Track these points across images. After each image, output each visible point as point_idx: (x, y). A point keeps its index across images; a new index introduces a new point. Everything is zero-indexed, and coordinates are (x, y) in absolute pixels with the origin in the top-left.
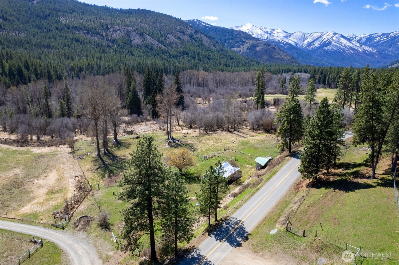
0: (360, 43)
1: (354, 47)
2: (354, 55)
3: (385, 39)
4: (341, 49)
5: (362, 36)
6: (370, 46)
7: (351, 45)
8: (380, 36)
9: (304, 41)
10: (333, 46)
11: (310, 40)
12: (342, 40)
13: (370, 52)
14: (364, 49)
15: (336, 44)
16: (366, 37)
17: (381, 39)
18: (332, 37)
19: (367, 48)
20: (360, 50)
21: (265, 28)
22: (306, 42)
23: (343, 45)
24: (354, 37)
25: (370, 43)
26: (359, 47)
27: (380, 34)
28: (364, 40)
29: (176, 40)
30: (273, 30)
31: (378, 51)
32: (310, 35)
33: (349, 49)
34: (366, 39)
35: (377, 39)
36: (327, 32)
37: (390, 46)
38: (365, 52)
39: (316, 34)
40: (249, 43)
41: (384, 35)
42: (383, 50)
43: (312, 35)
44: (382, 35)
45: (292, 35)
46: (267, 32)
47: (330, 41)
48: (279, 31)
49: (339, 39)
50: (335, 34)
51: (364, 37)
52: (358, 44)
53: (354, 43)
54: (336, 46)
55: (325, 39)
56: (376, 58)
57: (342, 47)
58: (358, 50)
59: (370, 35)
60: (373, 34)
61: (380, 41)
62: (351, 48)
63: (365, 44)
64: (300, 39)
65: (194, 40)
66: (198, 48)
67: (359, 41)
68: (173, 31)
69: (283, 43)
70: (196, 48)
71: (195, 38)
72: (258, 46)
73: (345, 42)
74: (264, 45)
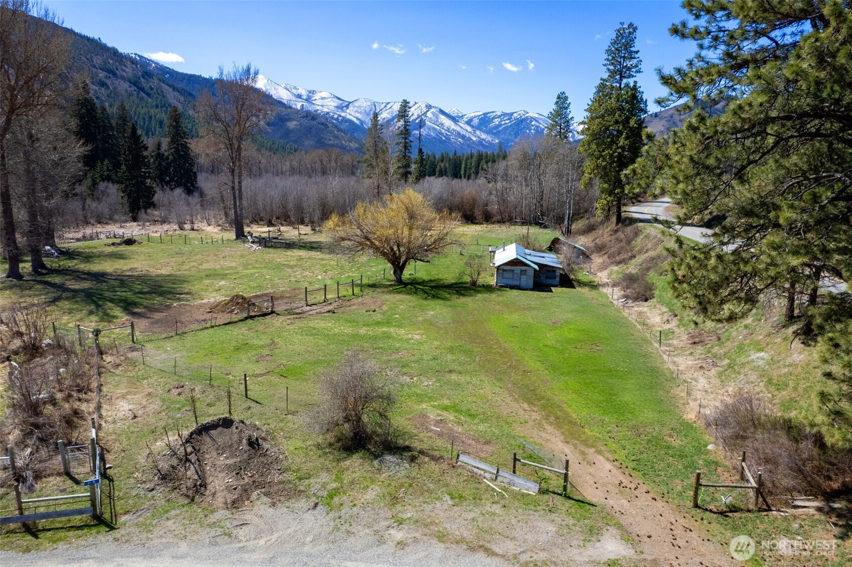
0: (472, 127)
1: (464, 133)
3: (507, 122)
4: (442, 134)
5: (473, 115)
6: (488, 132)
7: (458, 129)
8: (499, 117)
10: (429, 129)
11: (386, 115)
12: (442, 118)
13: (488, 142)
14: (479, 137)
15: (434, 125)
16: (479, 116)
17: (501, 121)
18: (426, 113)
19: (483, 136)
20: (474, 139)
23: (445, 128)
24: (460, 115)
25: (486, 127)
26: (470, 132)
27: (499, 113)
28: (476, 121)
30: (313, 92)
31: (500, 142)
32: (385, 106)
33: (456, 136)
34: (480, 120)
36: (416, 103)
37: (516, 135)
38: (481, 142)
39: (395, 105)
40: (270, 113)
41: (504, 114)
42: (508, 141)
43: (388, 106)
44: (502, 115)
45: (351, 105)
46: (300, 96)
47: (422, 119)
48: (324, 94)
49: (437, 117)
50: (429, 107)
51: (475, 117)
52: (469, 129)
53: (462, 125)
54: (434, 129)
55: (413, 114)
57: (443, 131)
58: (469, 139)
59: (484, 114)
60: (489, 113)
61: (500, 125)
62: (459, 134)
63: (478, 127)
64: (368, 113)
65: (144, 93)
66: (156, 111)
67: (469, 122)
68: (84, 66)
69: (337, 119)
70: (153, 111)
71: (146, 89)
72: (290, 120)
73: (447, 122)
74: (304, 117)
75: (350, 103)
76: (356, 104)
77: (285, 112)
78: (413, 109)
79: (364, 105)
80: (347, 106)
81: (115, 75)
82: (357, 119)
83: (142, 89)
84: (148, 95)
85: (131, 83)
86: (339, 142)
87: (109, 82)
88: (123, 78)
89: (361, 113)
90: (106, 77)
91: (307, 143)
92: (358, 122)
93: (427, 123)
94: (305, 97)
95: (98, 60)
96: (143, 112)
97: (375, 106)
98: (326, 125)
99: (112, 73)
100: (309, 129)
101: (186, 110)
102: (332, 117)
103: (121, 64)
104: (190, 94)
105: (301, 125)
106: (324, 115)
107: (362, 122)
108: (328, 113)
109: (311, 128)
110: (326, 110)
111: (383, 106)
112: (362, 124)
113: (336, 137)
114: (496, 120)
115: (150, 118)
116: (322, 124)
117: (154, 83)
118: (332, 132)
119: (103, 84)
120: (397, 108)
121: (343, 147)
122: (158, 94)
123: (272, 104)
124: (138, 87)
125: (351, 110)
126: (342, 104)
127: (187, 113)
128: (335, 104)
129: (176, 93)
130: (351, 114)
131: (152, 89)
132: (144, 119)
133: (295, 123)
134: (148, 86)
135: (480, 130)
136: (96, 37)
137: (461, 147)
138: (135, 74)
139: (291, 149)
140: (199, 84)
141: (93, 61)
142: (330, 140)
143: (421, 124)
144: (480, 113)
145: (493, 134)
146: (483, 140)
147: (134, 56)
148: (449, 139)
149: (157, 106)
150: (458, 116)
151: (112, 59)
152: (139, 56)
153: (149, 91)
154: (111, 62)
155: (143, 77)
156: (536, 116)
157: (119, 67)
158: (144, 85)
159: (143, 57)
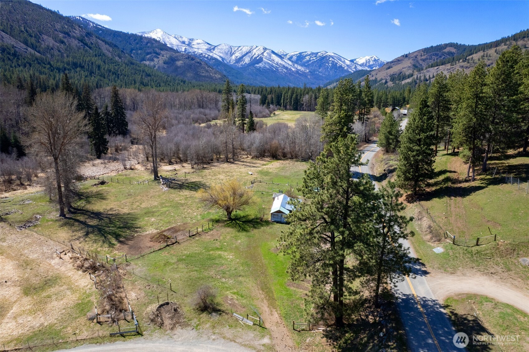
0: (292, 62)
1: (287, 65)
2: (288, 75)
3: (314, 58)
4: (273, 66)
5: (293, 54)
6: (303, 65)
7: (283, 63)
8: (309, 55)
9: (231, 55)
10: (265, 63)
11: (238, 54)
12: (274, 57)
13: (302, 71)
14: (296, 68)
15: (268, 61)
16: (297, 54)
17: (311, 58)
18: (263, 53)
19: (299, 68)
20: (294, 69)
21: (181, 37)
22: (233, 57)
23: (275, 63)
24: (285, 54)
25: (301, 61)
26: (291, 65)
27: (309, 53)
28: (295, 58)
29: (59, 45)
30: (192, 40)
31: (310, 72)
32: (238, 49)
33: (282, 68)
34: (297, 57)
35: (308, 58)
36: (257, 47)
37: (320, 67)
38: (297, 71)
39: (244, 47)
40: (166, 56)
41: (312, 54)
42: (315, 71)
43: (240, 49)
44: (311, 54)
45: (216, 48)
46: (184, 42)
47: (261, 57)
48: (199, 41)
49: (270, 56)
50: (265, 49)
51: (294, 55)
52: (290, 63)
53: (286, 61)
54: (268, 63)
55: (255, 54)
56: (308, 79)
57: (274, 65)
58: (291, 70)
59: (300, 53)
60: (303, 53)
61: (310, 60)
62: (284, 66)
63: (296, 62)
64: (227, 54)
65: (88, 47)
66: (96, 58)
67: (290, 59)
68: (50, 30)
69: (207, 58)
70: (94, 59)
71: (89, 44)
72: (178, 60)
73: (277, 59)
74: (187, 58)
75: (215, 46)
76: (219, 47)
77: (175, 55)
78: (255, 51)
79: (225, 48)
80: (214, 49)
81: (69, 35)
82: (220, 57)
83: (86, 44)
84: (90, 48)
85: (79, 40)
86: (208, 74)
87: (65, 40)
88: (74, 37)
89: (222, 53)
90: (64, 37)
91: (189, 75)
92: (220, 59)
93: (264, 59)
94: (187, 43)
95: (58, 26)
96: (87, 60)
97: (231, 49)
98: (201, 63)
99: (67, 34)
100: (190, 67)
101: (114, 57)
102: (204, 57)
103: (72, 28)
104: (116, 46)
105: (185, 63)
106: (199, 55)
107: (223, 59)
108: (202, 54)
109: (191, 66)
110: (200, 52)
111: (236, 48)
112: (223, 61)
113: (207, 71)
114: (307, 57)
115: (92, 63)
116: (198, 63)
117: (94, 40)
118: (204, 68)
119: (62, 42)
120: (245, 50)
121: (211, 78)
122: (96, 47)
123: (166, 50)
124: (83, 43)
125: (216, 51)
126: (210, 47)
127: (114, 59)
128: (206, 48)
129: (107, 46)
130: (216, 54)
131: (92, 44)
132: (88, 64)
133: (181, 62)
134: (90, 42)
135: (297, 63)
136: (56, 11)
137: (285, 75)
138: (81, 35)
139: (179, 80)
140: (121, 37)
141: (55, 27)
142: (203, 73)
143: (261, 60)
144: (297, 53)
145: (305, 66)
146: (299, 70)
147: (78, 18)
148: (278, 70)
149: (96, 56)
150: (283, 55)
151: (67, 25)
152: (82, 18)
153: (91, 46)
154: (66, 27)
155: (86, 36)
156: (333, 54)
157: (71, 30)
158: (87, 41)
159: (84, 18)
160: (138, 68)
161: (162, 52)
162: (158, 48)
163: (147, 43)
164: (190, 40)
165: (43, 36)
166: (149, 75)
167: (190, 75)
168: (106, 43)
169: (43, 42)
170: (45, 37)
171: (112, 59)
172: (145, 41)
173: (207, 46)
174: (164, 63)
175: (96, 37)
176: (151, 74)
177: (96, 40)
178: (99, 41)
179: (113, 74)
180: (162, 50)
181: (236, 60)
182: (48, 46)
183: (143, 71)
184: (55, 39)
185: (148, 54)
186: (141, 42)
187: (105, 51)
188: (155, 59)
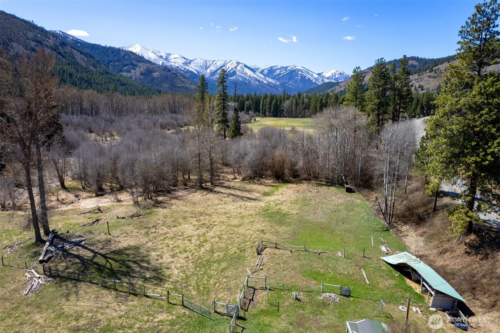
0: (264, 75)
1: (259, 78)
2: (260, 87)
3: (284, 72)
4: (246, 79)
6: (273, 78)
7: (256, 76)
9: (206, 69)
10: (239, 76)
11: (213, 68)
12: (246, 70)
14: (268, 81)
15: (241, 74)
16: (268, 68)
17: (281, 71)
18: (236, 67)
19: (270, 80)
20: (265, 82)
21: (159, 52)
22: (208, 71)
23: (248, 76)
25: (272, 75)
26: (263, 78)
27: (279, 67)
28: (266, 72)
30: (169, 54)
31: (280, 84)
33: (254, 80)
34: (268, 71)
35: (278, 72)
36: (231, 61)
37: (290, 79)
38: (269, 84)
39: (219, 62)
40: (142, 67)
41: (283, 68)
42: (285, 83)
43: (214, 63)
44: (281, 68)
45: (192, 62)
46: (161, 57)
48: (176, 56)
49: (243, 69)
51: (265, 69)
52: (262, 76)
53: (258, 74)
54: (241, 76)
55: (229, 68)
56: (279, 90)
58: (262, 82)
59: (271, 67)
60: (273, 67)
61: (280, 74)
62: (256, 79)
63: (267, 76)
66: (68, 67)
67: (262, 72)
69: (184, 71)
70: (65, 68)
72: (155, 72)
73: (249, 72)
74: (163, 70)
76: (195, 61)
78: (228, 65)
79: (200, 62)
80: (190, 63)
81: (42, 44)
82: (196, 70)
86: (184, 85)
88: (47, 46)
89: (198, 67)
90: (36, 46)
92: (196, 72)
93: (238, 73)
94: (164, 57)
97: (206, 63)
98: (177, 75)
102: (181, 70)
103: (46, 38)
105: (161, 75)
106: (176, 68)
107: (198, 72)
108: (178, 67)
110: (177, 65)
111: (211, 63)
112: (199, 74)
113: (183, 82)
115: (64, 71)
116: (174, 74)
117: (68, 49)
118: (180, 79)
120: (219, 64)
121: (187, 88)
122: (70, 56)
123: (143, 62)
124: (57, 52)
125: (192, 65)
126: (186, 62)
127: (89, 69)
129: (82, 56)
130: (192, 68)
131: (66, 53)
133: (157, 73)
135: (269, 77)
137: (257, 87)
139: (155, 90)
140: (99, 50)
142: (179, 84)
145: (276, 79)
148: (250, 82)
149: (69, 64)
150: (255, 69)
158: (61, 50)
160: (113, 78)
161: (139, 64)
162: (135, 60)
163: (125, 55)
164: (167, 54)
165: (13, 43)
166: (124, 85)
167: (166, 86)
168: (81, 53)
169: (11, 49)
170: (14, 44)
171: (86, 68)
172: (123, 53)
173: (183, 61)
174: (141, 75)
175: (72, 47)
176: (126, 84)
177: (71, 50)
178: (74, 51)
179: (86, 82)
180: (139, 62)
181: (211, 73)
182: (17, 53)
183: (118, 81)
184: (26, 47)
185: (125, 65)
186: (119, 54)
187: (79, 61)
188: (132, 71)
